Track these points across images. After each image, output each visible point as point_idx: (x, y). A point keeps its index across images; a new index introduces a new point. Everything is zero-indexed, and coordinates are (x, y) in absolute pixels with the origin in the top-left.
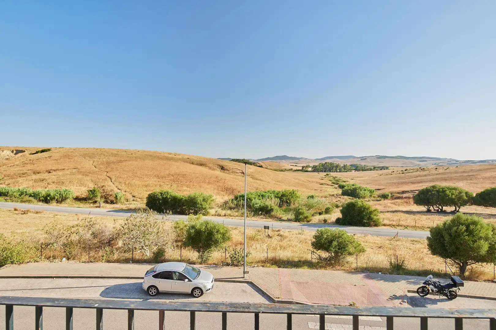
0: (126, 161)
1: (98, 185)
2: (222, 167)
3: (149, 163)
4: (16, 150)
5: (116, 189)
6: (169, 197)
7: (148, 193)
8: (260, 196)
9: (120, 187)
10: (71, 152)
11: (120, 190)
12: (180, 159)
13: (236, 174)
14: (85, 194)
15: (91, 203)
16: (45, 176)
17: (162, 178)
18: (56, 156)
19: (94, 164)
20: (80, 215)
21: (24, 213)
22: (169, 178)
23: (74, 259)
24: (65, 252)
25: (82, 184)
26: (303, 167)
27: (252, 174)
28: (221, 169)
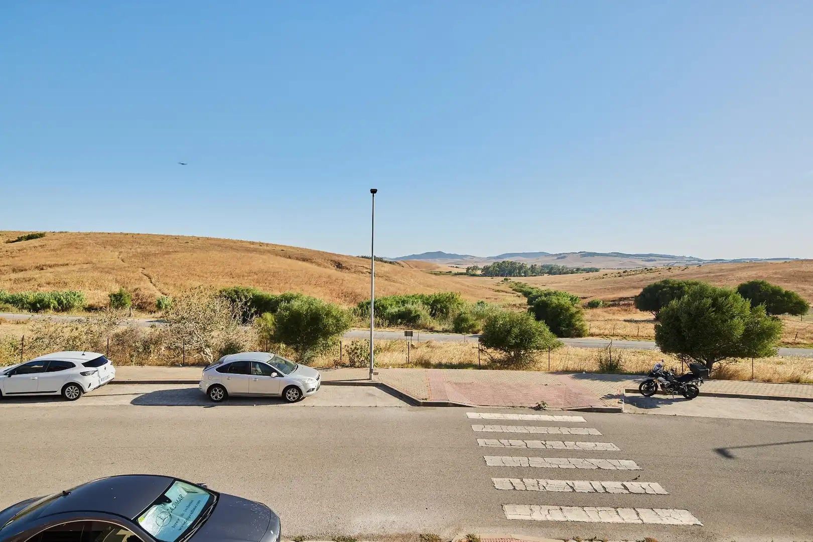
0: (178, 252)
1: (127, 288)
2: (339, 264)
3: (215, 255)
5: (158, 294)
8: (399, 302)
9: (166, 291)
10: (81, 238)
11: (166, 294)
12: (269, 251)
13: (361, 274)
14: (105, 301)
18: (54, 244)
19: (120, 257)
22: (250, 278)
25: (99, 287)
26: (468, 269)
27: (387, 275)
28: (337, 267)
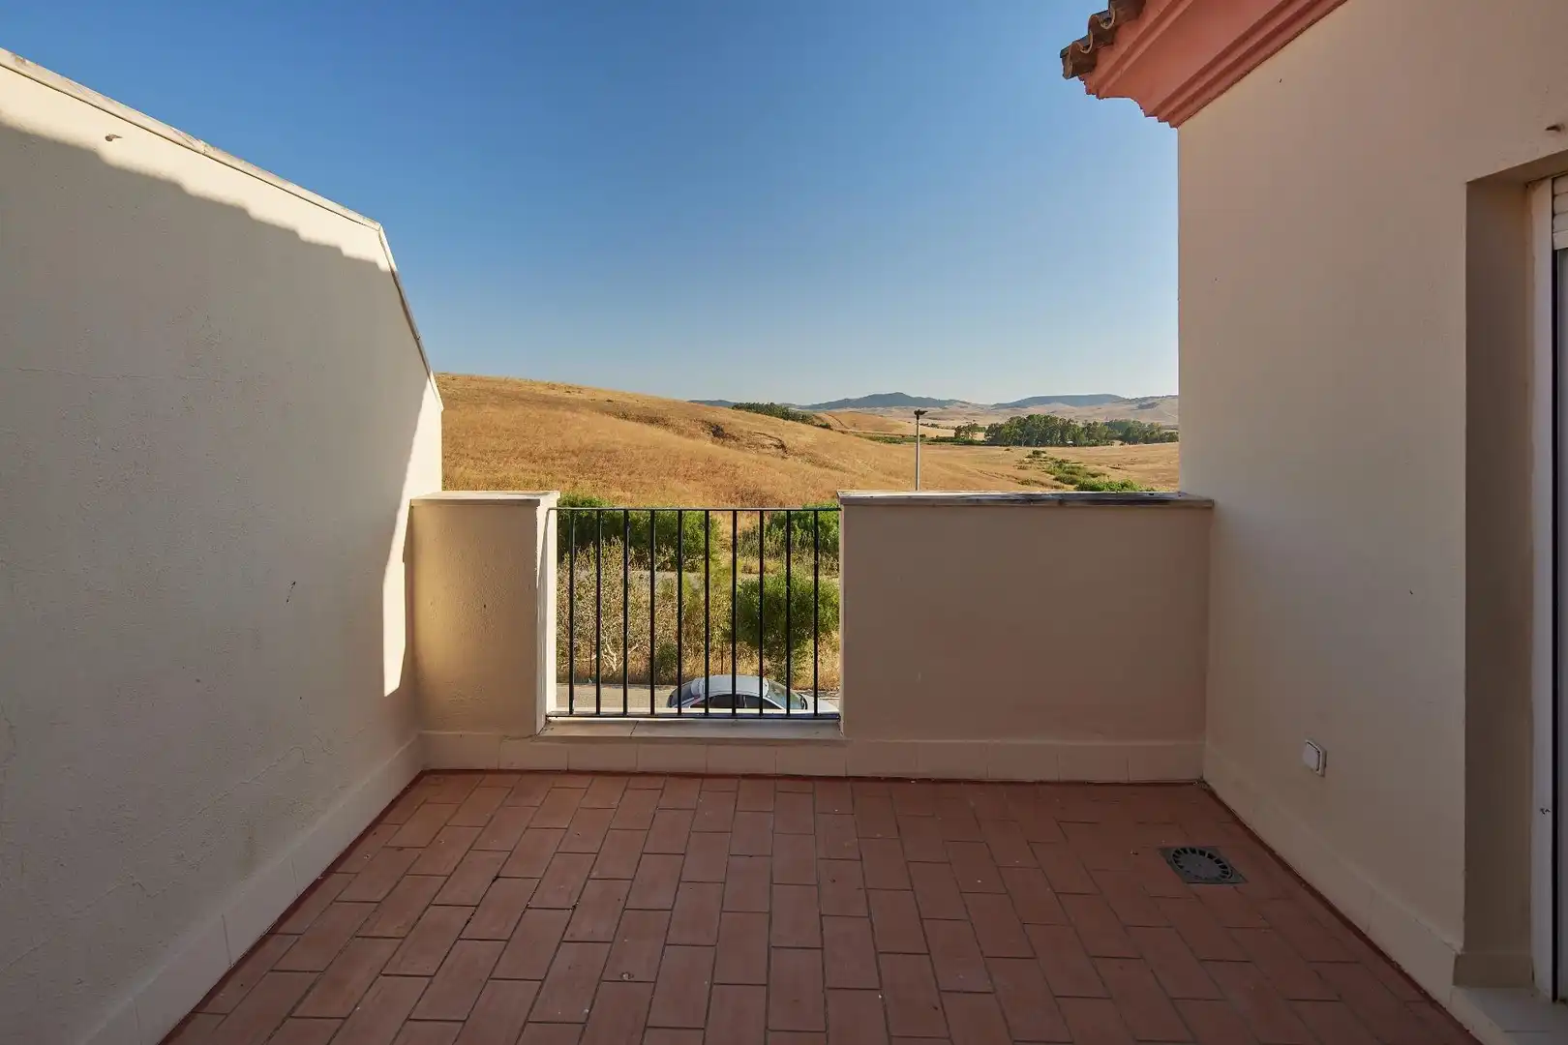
2: (717, 428)
12: (585, 404)
13: (760, 450)
17: (545, 459)
22: (564, 462)
26: (959, 430)
27: (811, 451)
28: (715, 434)
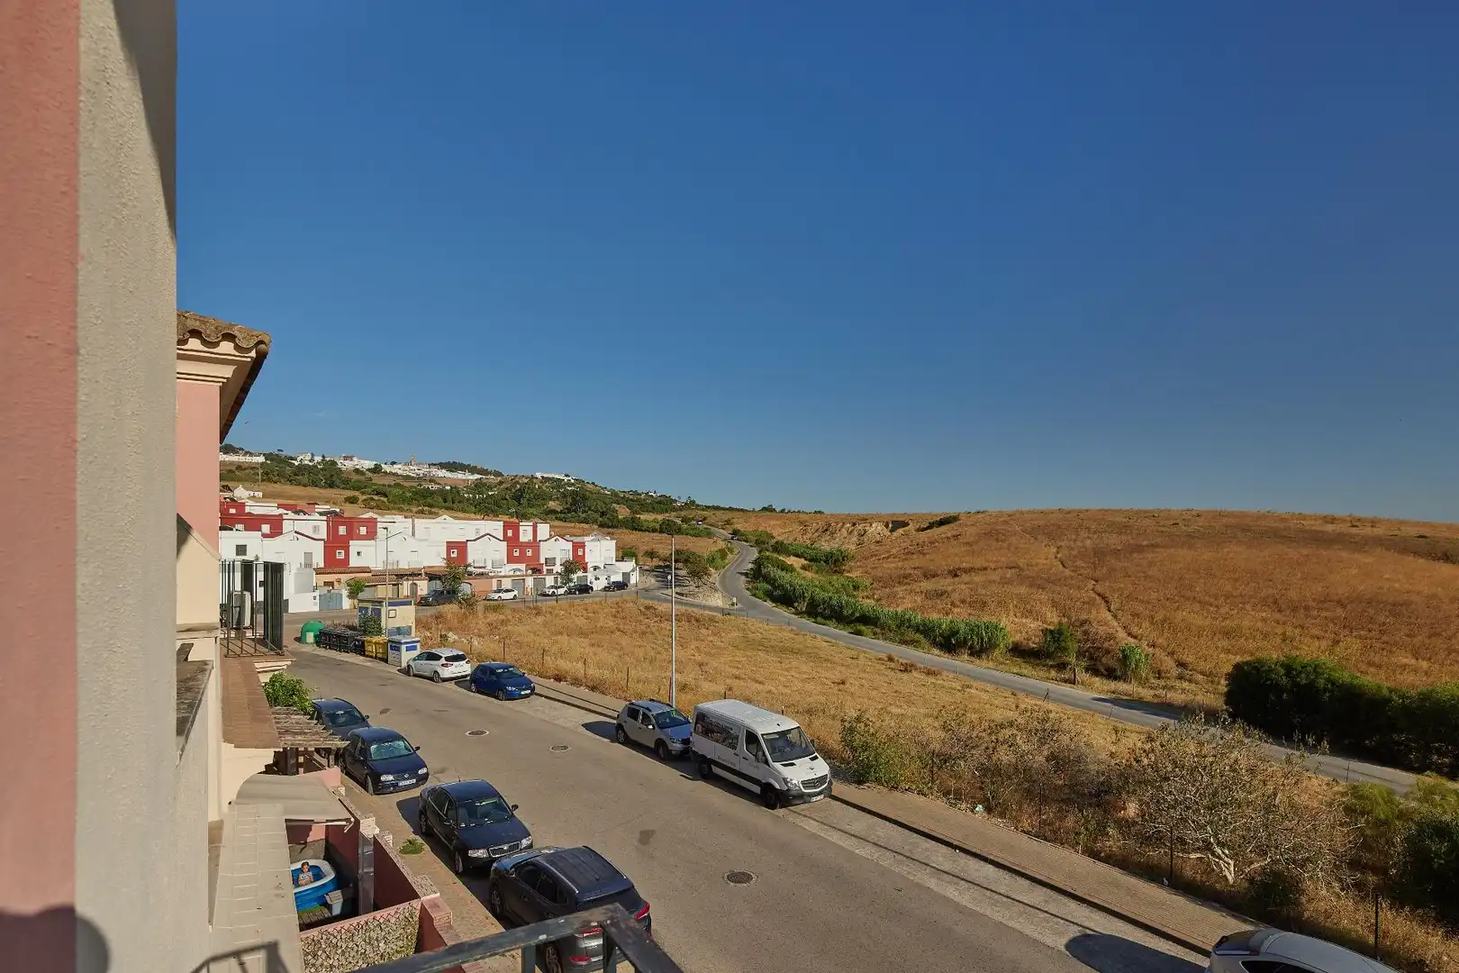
0: (1156, 546)
1: (1069, 618)
3: (1240, 555)
4: (893, 522)
5: (1122, 634)
6: (1321, 682)
7: (1238, 659)
9: (1135, 630)
10: (1006, 522)
11: (1135, 638)
12: (1380, 542)
14: (1037, 640)
15: (1052, 666)
16: (945, 583)
17: (1295, 610)
18: (970, 532)
19: (1059, 556)
20: (1021, 695)
21: (907, 668)
22: (1324, 614)
23: (1002, 815)
24: (981, 788)
25: (1028, 613)
